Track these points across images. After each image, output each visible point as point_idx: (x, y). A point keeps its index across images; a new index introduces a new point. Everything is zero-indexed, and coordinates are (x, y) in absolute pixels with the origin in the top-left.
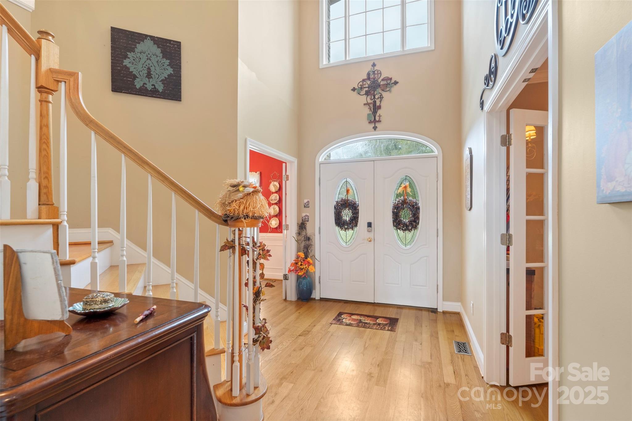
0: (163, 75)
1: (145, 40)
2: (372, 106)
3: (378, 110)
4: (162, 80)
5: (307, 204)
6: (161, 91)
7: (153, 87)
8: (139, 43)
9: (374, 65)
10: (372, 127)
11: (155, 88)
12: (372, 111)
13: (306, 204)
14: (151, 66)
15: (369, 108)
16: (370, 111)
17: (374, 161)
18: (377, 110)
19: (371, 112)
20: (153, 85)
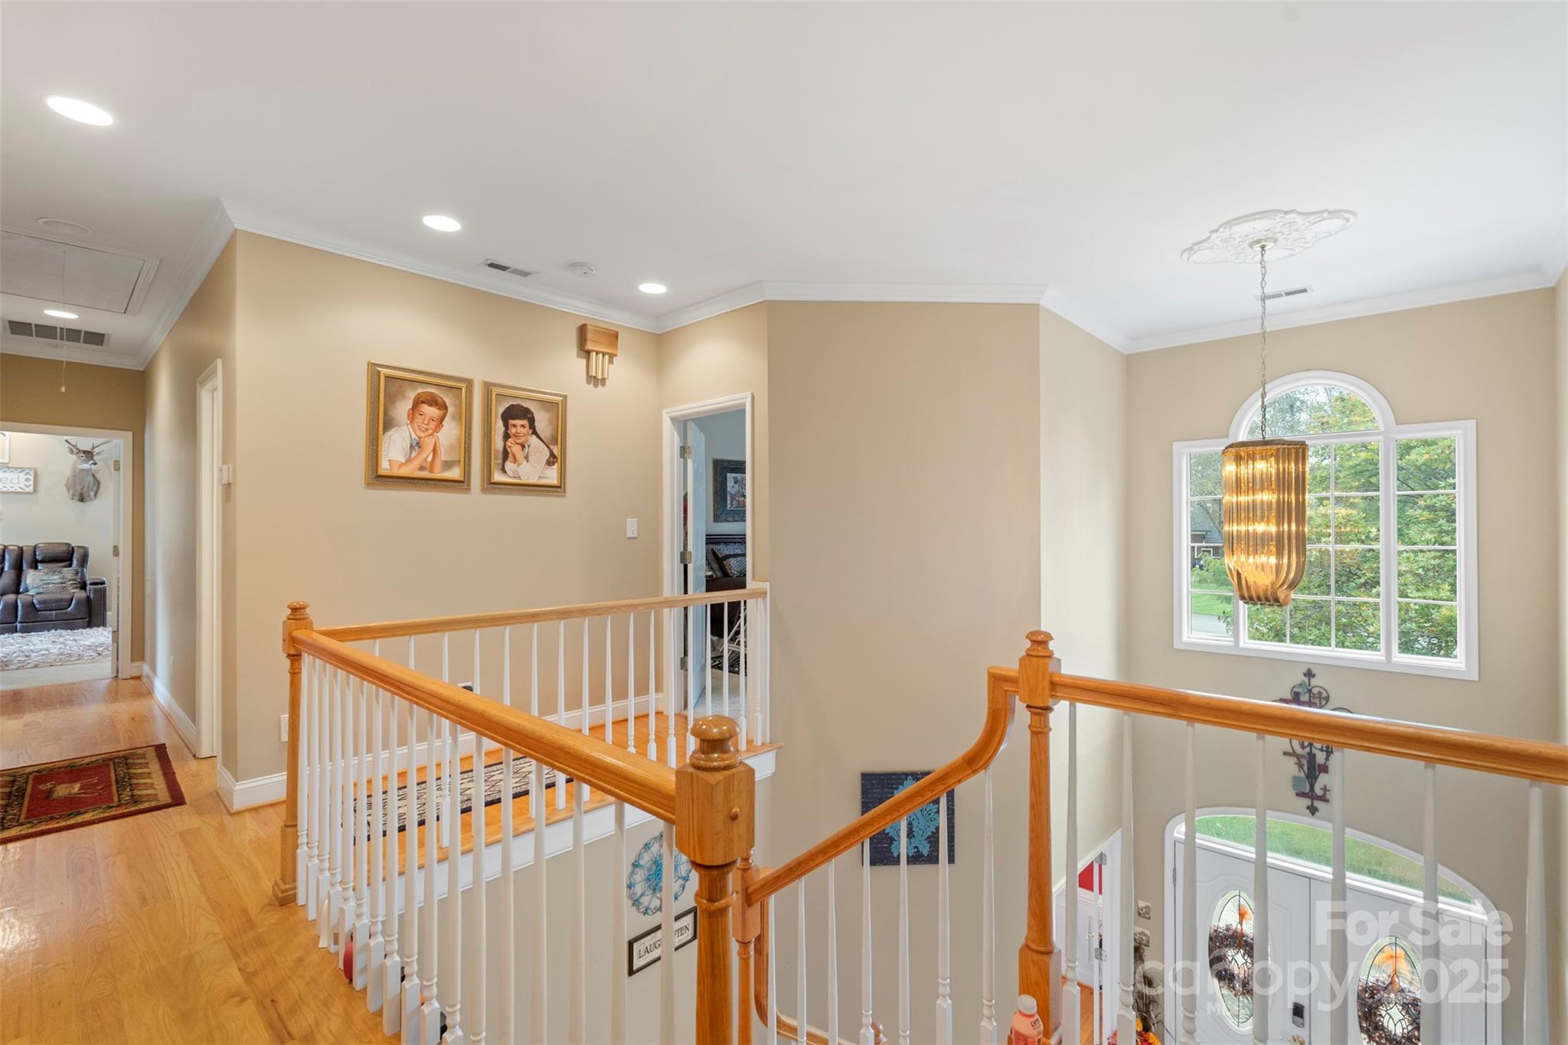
0: (928, 829)
1: (905, 782)
2: (1304, 762)
3: (1319, 773)
4: (928, 837)
5: (1144, 910)
6: (926, 854)
7: (916, 850)
8: (897, 789)
9: (1309, 674)
10: (1305, 806)
11: (918, 851)
12: (1306, 770)
13: (1142, 910)
14: (913, 819)
15: (1296, 764)
16: (1299, 771)
17: (1310, 878)
18: (1317, 773)
19: (1302, 775)
20: (916, 847)
